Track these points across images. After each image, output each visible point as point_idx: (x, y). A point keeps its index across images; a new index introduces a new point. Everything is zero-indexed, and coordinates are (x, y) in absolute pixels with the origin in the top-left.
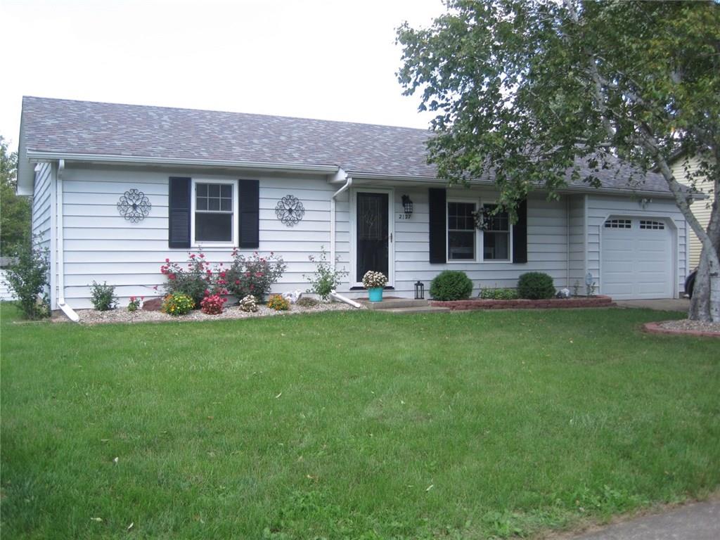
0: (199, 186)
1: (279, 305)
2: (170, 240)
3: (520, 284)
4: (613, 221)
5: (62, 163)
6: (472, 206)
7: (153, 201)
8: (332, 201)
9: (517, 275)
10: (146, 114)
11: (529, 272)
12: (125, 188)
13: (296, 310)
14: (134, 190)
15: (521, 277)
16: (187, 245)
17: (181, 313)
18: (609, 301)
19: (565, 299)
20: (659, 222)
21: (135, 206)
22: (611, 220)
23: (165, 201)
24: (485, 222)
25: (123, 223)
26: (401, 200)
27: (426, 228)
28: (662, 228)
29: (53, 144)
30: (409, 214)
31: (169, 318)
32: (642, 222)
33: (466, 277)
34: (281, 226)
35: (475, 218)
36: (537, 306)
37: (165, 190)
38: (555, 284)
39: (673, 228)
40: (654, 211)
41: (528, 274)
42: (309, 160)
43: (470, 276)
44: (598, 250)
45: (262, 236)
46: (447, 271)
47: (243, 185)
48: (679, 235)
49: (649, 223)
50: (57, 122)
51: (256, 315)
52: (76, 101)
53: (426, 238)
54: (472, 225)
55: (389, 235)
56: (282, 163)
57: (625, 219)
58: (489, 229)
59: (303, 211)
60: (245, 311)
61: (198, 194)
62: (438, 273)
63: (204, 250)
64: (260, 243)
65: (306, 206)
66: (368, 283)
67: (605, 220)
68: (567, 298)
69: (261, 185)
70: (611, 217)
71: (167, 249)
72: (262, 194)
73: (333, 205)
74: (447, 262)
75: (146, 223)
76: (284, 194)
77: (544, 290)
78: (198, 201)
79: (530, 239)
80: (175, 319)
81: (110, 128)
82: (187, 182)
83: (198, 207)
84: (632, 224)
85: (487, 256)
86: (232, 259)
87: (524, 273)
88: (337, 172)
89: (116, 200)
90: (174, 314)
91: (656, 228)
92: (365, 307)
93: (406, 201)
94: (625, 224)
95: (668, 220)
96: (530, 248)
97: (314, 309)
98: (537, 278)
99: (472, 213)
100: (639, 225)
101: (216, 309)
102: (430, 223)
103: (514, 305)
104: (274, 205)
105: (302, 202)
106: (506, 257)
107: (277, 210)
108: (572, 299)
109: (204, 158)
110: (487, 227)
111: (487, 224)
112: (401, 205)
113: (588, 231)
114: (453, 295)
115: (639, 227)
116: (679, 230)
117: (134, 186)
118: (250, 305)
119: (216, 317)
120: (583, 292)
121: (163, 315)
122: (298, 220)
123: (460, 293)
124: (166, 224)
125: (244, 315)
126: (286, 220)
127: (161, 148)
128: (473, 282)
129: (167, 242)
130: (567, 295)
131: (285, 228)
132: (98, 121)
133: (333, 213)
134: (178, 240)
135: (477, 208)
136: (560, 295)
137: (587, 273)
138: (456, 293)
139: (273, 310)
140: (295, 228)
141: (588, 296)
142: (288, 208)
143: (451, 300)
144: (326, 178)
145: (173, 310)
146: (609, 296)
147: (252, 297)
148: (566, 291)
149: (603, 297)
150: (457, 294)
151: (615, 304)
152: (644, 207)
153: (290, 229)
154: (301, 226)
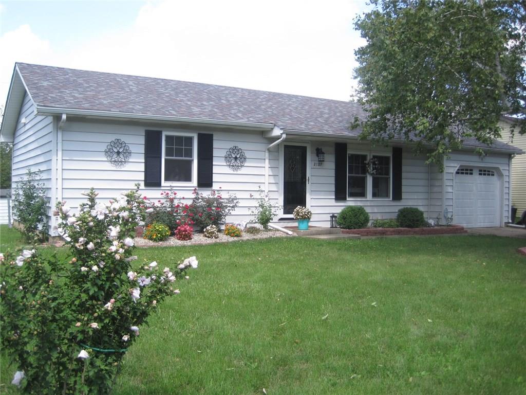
0: (168, 137)
1: (234, 233)
2: (146, 180)
3: (399, 216)
4: (462, 170)
5: (64, 117)
6: (364, 157)
7: (132, 149)
8: (267, 151)
9: (396, 210)
10: (115, 79)
11: (406, 207)
12: (111, 138)
13: (246, 237)
14: (118, 140)
15: (399, 211)
16: (158, 184)
17: (161, 240)
18: (463, 229)
19: (432, 228)
20: (491, 170)
21: (118, 153)
22: (460, 168)
23: (142, 149)
24: (373, 169)
25: (109, 166)
26: (315, 152)
27: (333, 173)
28: (493, 175)
29: (54, 100)
30: (321, 162)
31: (151, 243)
32: (480, 171)
33: (364, 210)
34: (228, 170)
35: (367, 166)
36: (415, 233)
37: (142, 140)
38: (425, 215)
39: (501, 175)
40: (489, 163)
41: (404, 208)
42: (251, 119)
43: (368, 210)
44: (452, 191)
45: (215, 178)
46: (350, 206)
47: (201, 137)
48: (505, 180)
49: (485, 171)
50: (51, 84)
51: (218, 240)
52: (58, 68)
53: (333, 181)
54: (364, 171)
55: (307, 178)
56: (232, 121)
57: (469, 168)
58: (377, 174)
59: (245, 158)
60: (209, 237)
61: (167, 144)
62: (343, 208)
63: (174, 188)
64: (213, 184)
65: (247, 155)
66: (298, 215)
67: (457, 168)
68: (432, 226)
69: (214, 138)
70: (461, 166)
71: (145, 187)
72: (216, 144)
73: (267, 154)
74: (347, 199)
75: (127, 167)
76: (230, 145)
77: (418, 221)
78: (167, 149)
79: (404, 182)
80: (156, 244)
81: (93, 90)
82: (159, 134)
83: (167, 155)
84: (474, 172)
85: (374, 195)
86: (193, 196)
87: (402, 207)
88: (272, 129)
89: (104, 147)
90: (155, 240)
91: (489, 175)
92: (295, 234)
93: (319, 152)
94: (469, 172)
95: (497, 169)
96: (404, 189)
97: (258, 236)
98: (412, 212)
99: (365, 162)
100: (478, 172)
101: (187, 237)
102: (335, 169)
103: (399, 233)
104: (224, 153)
105: (244, 151)
106: (387, 196)
107: (226, 158)
108: (436, 227)
109: (173, 115)
110: (375, 173)
111: (375, 171)
112: (315, 155)
113: (445, 176)
114: (356, 224)
115: (478, 174)
116: (504, 176)
117: (118, 137)
118: (213, 233)
119: (188, 243)
120: (443, 222)
121: (147, 241)
122: (241, 166)
123: (361, 223)
124: (142, 167)
125: (209, 241)
126: (233, 166)
127: (138, 107)
128: (369, 214)
129: (143, 182)
130: (433, 225)
131: (232, 172)
132: (80, 84)
133: (267, 161)
134: (152, 181)
135: (368, 158)
136: (429, 225)
137: (445, 208)
138: (358, 223)
139: (229, 236)
140: (239, 172)
141: (448, 226)
142: (234, 156)
143: (355, 229)
144: (262, 134)
145: (154, 237)
146: (461, 225)
147: (214, 226)
148: (432, 222)
149: (457, 226)
150: (360, 224)
151: (466, 232)
152: (482, 159)
153: (235, 172)
154: (243, 171)
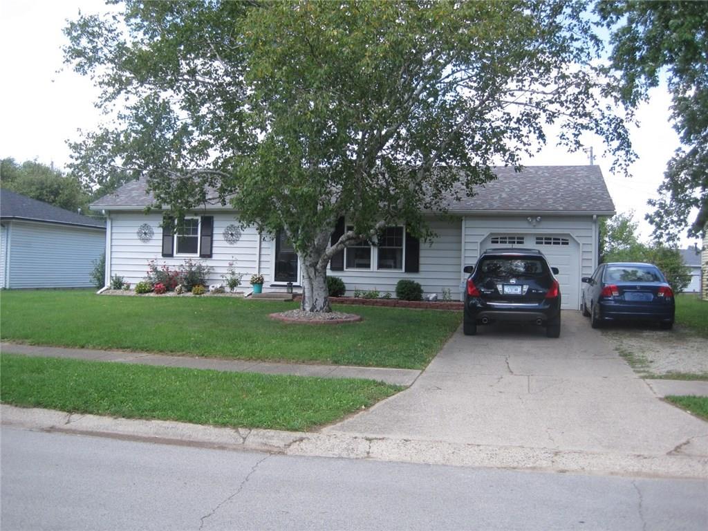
2: (163, 252)
4: (502, 238)
7: (154, 230)
12: (142, 223)
13: (208, 294)
14: (146, 225)
16: (171, 255)
21: (145, 233)
22: (499, 237)
23: (161, 230)
25: (140, 243)
28: (566, 243)
31: (136, 294)
32: (537, 239)
34: (226, 244)
38: (423, 290)
39: (576, 243)
41: (402, 281)
45: (215, 250)
47: (203, 219)
48: (582, 250)
49: (549, 239)
54: (368, 243)
57: (516, 236)
58: (384, 245)
59: (240, 234)
64: (214, 256)
65: (242, 231)
67: (484, 237)
69: (215, 219)
70: (492, 234)
71: (162, 257)
72: (216, 224)
74: (345, 270)
75: (151, 243)
76: (228, 224)
79: (422, 253)
84: (525, 241)
85: (380, 266)
89: (136, 230)
91: (557, 243)
94: (514, 240)
95: (569, 236)
100: (535, 241)
104: (223, 231)
105: (239, 229)
106: (399, 268)
107: (224, 234)
108: (434, 302)
111: (381, 242)
113: (465, 247)
115: (535, 243)
116: (581, 244)
117: (145, 222)
118: (181, 290)
122: (237, 241)
124: (161, 243)
126: (229, 241)
128: (347, 285)
129: (161, 254)
130: (430, 299)
131: (229, 245)
134: (167, 254)
137: (462, 282)
139: (192, 294)
140: (235, 246)
142: (230, 233)
147: (180, 286)
148: (432, 296)
152: (532, 225)
153: (232, 246)
154: (238, 244)
